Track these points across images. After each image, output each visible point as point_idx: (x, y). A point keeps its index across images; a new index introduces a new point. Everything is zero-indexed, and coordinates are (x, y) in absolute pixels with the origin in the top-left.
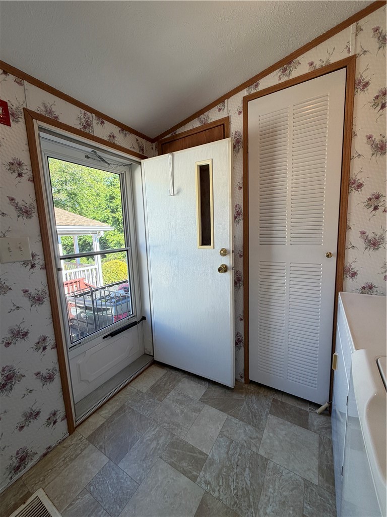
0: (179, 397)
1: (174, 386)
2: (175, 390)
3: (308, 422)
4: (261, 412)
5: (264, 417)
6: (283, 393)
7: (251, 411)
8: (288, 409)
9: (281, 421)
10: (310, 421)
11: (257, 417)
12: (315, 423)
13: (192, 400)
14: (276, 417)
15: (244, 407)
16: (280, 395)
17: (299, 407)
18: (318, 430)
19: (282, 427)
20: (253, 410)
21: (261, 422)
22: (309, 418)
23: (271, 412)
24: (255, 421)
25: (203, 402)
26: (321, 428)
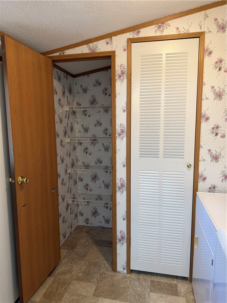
0: (74, 298)
1: (66, 289)
2: (68, 292)
3: (177, 292)
4: (144, 292)
5: (147, 296)
6: (157, 274)
7: (137, 293)
8: (162, 286)
9: (159, 295)
10: (178, 290)
11: (142, 297)
12: (182, 291)
13: (86, 297)
14: (156, 294)
15: (131, 292)
16: (155, 277)
17: (169, 282)
18: (185, 295)
19: (161, 299)
20: (138, 293)
21: (146, 300)
22: (178, 288)
23: (151, 291)
24: (141, 300)
25: (96, 296)
26: (187, 293)
